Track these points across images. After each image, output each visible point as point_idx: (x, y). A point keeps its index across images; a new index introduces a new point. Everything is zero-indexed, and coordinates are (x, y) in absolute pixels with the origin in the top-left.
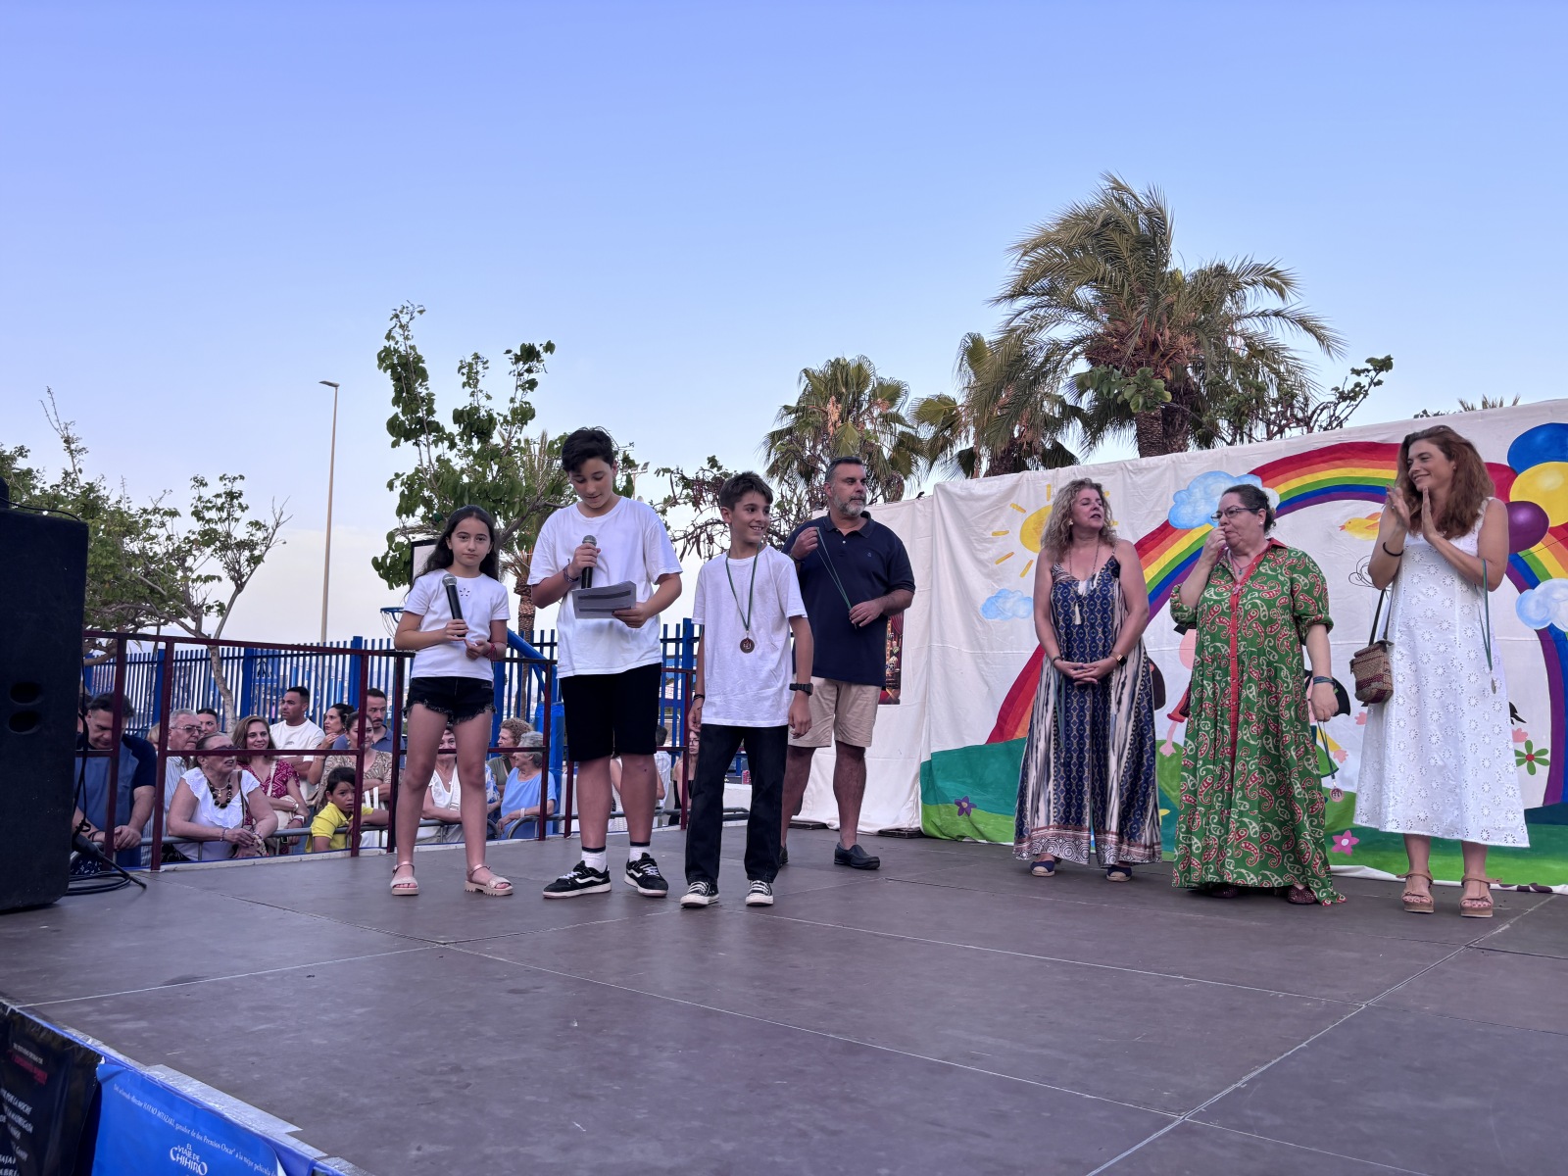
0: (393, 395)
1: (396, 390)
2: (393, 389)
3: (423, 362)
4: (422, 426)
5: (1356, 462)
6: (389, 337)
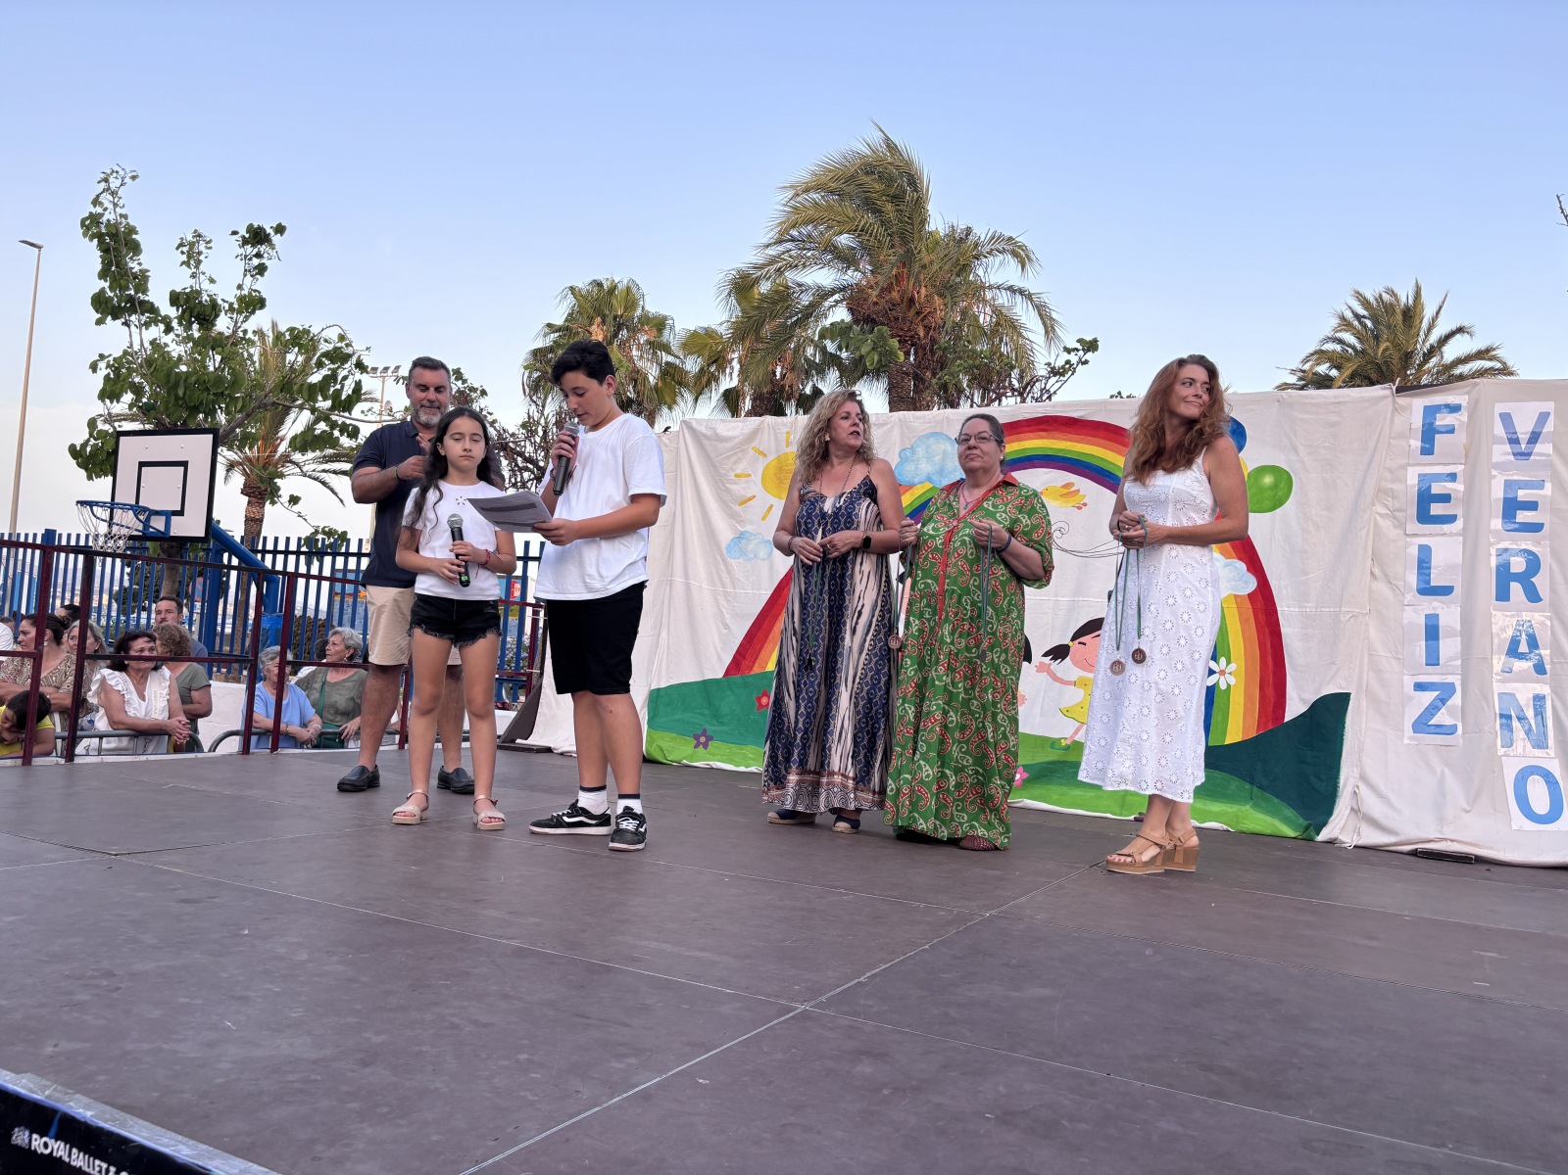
0: (99, 267)
1: (103, 262)
2: (101, 260)
3: (136, 233)
4: (133, 305)
5: (1057, 434)
6: (96, 202)
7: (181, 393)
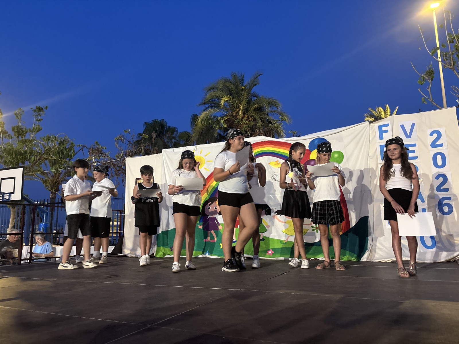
7: (14, 157)
